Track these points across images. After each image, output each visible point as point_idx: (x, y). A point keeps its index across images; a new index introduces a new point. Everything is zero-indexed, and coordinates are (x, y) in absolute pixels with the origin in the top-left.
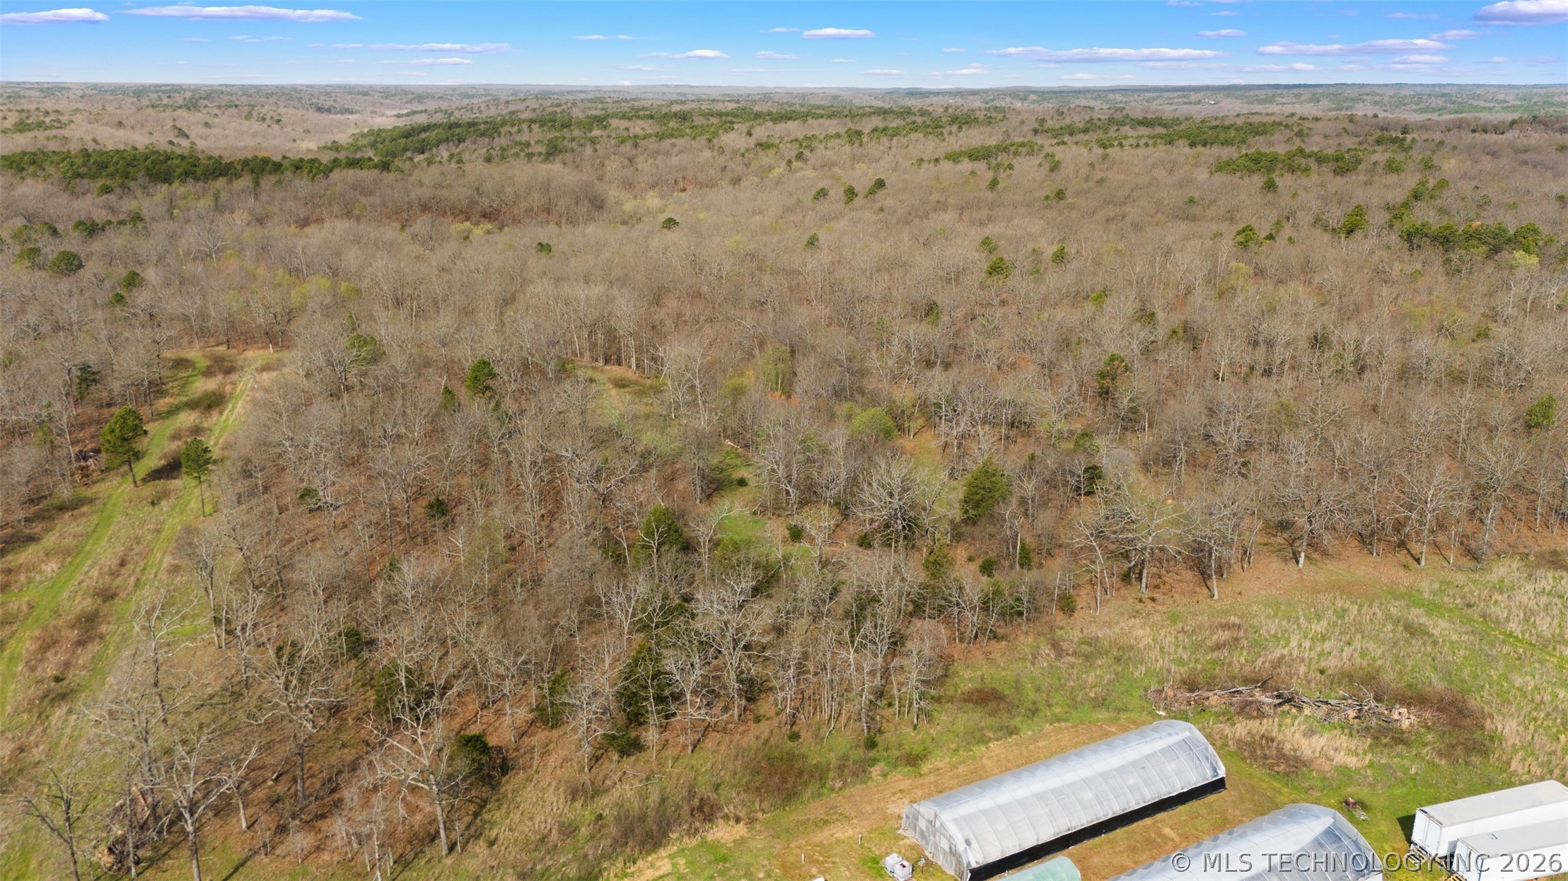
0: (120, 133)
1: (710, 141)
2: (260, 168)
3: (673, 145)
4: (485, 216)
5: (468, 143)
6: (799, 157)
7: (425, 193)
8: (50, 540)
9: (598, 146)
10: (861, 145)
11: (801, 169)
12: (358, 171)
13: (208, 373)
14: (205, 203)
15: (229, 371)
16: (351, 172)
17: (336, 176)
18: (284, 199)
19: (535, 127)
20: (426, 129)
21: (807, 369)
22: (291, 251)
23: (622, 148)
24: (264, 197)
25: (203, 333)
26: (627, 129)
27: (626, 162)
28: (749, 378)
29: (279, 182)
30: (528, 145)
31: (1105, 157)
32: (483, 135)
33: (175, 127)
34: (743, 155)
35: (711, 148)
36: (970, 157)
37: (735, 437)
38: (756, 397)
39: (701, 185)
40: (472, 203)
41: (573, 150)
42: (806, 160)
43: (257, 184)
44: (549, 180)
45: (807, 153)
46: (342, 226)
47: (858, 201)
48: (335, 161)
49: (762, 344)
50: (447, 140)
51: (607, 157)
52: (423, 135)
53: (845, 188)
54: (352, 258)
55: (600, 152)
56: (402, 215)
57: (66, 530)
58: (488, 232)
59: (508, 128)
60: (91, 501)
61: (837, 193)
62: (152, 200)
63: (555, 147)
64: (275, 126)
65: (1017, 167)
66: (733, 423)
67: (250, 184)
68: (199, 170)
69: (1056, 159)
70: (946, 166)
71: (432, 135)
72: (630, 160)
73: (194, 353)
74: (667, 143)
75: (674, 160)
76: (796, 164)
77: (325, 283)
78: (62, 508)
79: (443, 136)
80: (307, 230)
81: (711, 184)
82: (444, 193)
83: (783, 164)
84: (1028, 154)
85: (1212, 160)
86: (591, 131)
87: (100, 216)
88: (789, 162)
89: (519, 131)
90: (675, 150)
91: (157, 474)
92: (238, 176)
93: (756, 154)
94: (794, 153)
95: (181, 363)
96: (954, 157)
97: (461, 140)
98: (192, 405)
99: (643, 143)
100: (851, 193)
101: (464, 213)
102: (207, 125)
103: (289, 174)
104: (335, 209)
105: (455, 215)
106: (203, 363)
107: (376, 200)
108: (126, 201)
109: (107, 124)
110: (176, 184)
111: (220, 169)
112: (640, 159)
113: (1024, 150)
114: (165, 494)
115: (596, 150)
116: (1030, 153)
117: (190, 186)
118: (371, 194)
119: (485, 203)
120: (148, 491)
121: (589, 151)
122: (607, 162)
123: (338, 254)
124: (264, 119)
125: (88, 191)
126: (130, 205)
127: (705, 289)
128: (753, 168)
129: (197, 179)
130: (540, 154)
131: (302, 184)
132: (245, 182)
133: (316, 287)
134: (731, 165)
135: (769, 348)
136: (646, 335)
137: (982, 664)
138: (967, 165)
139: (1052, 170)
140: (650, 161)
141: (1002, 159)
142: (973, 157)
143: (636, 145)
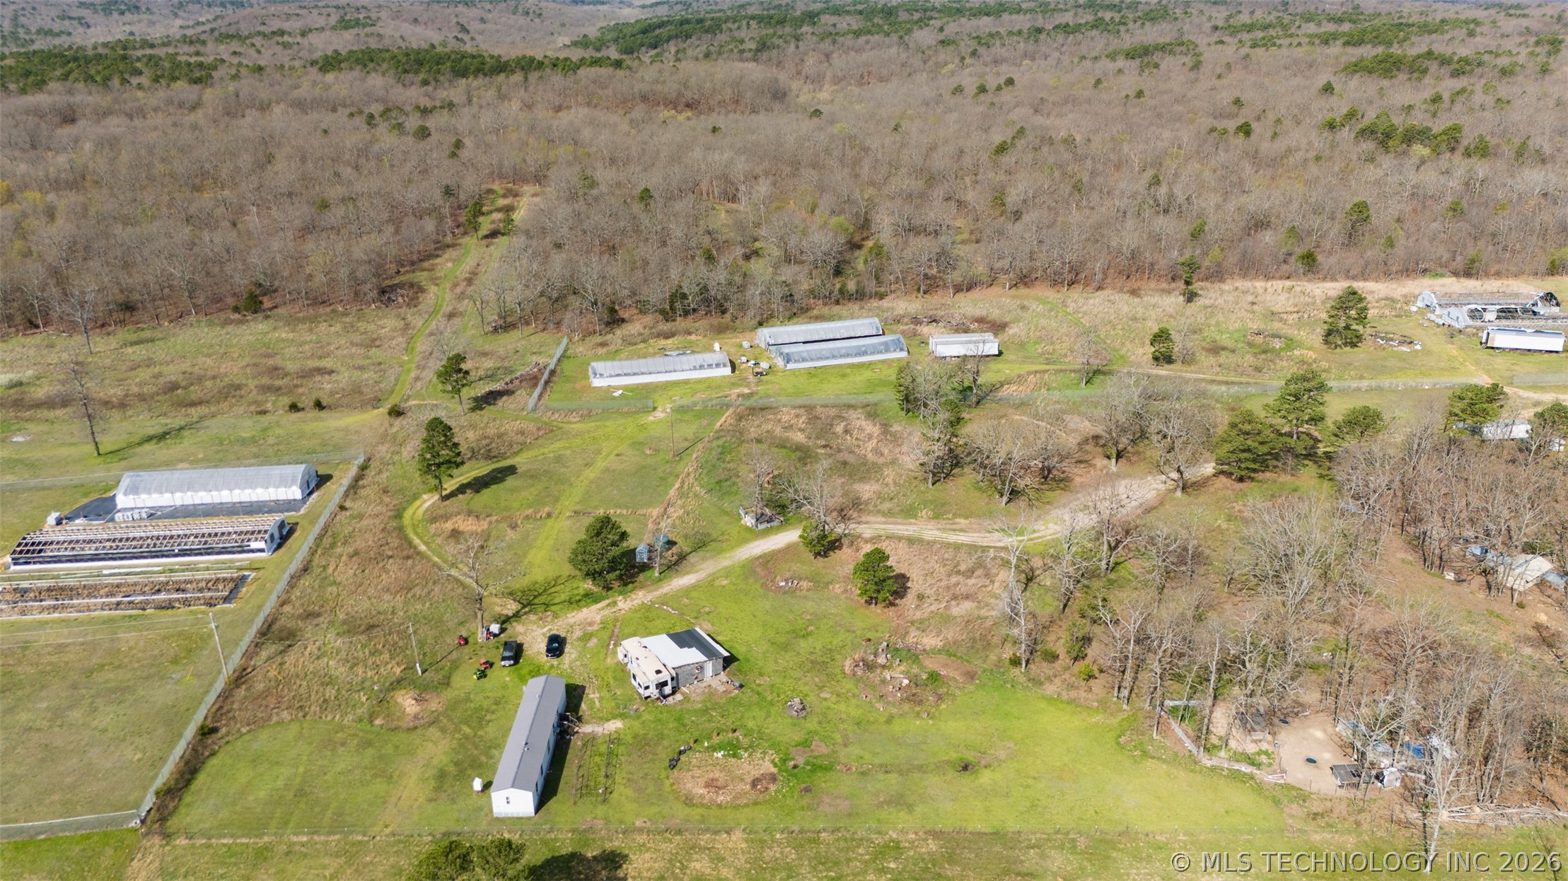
0: (419, 29)
1: (902, 37)
2: (528, 65)
3: (867, 42)
4: (688, 105)
5: (694, 38)
6: (974, 54)
7: (645, 87)
8: (447, 256)
9: (801, 43)
11: (972, 65)
12: (598, 68)
13: (504, 196)
14: (491, 94)
15: (516, 195)
16: (593, 69)
17: (582, 72)
18: (545, 91)
19: (753, 24)
20: (662, 25)
21: (826, 199)
22: (549, 128)
24: (531, 89)
25: (501, 176)
26: (834, 25)
27: (823, 58)
29: (541, 77)
30: (742, 42)
32: (707, 31)
33: (458, 23)
34: (924, 52)
35: (900, 45)
40: (680, 95)
41: (779, 47)
42: (979, 57)
43: (526, 79)
44: (742, 78)
45: (982, 50)
46: (584, 111)
47: (985, 96)
48: (583, 59)
50: (676, 37)
51: (806, 54)
52: (657, 32)
53: (979, 86)
54: (587, 133)
55: (801, 49)
56: (624, 103)
57: (450, 253)
58: (688, 119)
59: (730, 25)
60: (460, 244)
61: (971, 89)
62: (456, 91)
63: (764, 44)
64: (537, 20)
65: (1163, 66)
67: (522, 79)
68: (487, 67)
70: (1101, 62)
71: (663, 32)
72: (826, 55)
73: (496, 187)
74: (863, 39)
75: (865, 56)
76: (968, 61)
77: (571, 148)
78: (448, 246)
79: (674, 33)
80: (560, 114)
82: (659, 87)
83: (957, 61)
84: (1181, 53)
86: (801, 27)
87: (425, 102)
88: (963, 59)
89: (739, 28)
90: (868, 47)
91: (486, 237)
92: (513, 72)
93: (936, 51)
94: (970, 50)
95: (490, 191)
96: (1113, 56)
97: (688, 36)
98: (499, 210)
99: (841, 39)
100: (982, 89)
101: (673, 104)
102: (483, 20)
103: (548, 71)
104: (580, 98)
105: (666, 106)
106: (501, 192)
107: (609, 92)
108: (439, 91)
109: (406, 20)
110: (471, 78)
111: (501, 67)
112: (835, 55)
113: (1179, 49)
114: (492, 244)
115: (797, 47)
116: (1184, 53)
117: (480, 81)
118: (606, 87)
119: (688, 95)
120: (484, 242)
121: (792, 49)
122: (806, 58)
123: (578, 131)
124: (528, 13)
125: (412, 84)
126: (443, 94)
128: (930, 63)
129: (485, 75)
130: (750, 50)
131: (557, 79)
132: (517, 77)
133: (564, 151)
137: (826, 310)
138: (1121, 63)
139: (1192, 69)
140: (844, 56)
141: (1156, 57)
142: (1130, 55)
143: (834, 42)
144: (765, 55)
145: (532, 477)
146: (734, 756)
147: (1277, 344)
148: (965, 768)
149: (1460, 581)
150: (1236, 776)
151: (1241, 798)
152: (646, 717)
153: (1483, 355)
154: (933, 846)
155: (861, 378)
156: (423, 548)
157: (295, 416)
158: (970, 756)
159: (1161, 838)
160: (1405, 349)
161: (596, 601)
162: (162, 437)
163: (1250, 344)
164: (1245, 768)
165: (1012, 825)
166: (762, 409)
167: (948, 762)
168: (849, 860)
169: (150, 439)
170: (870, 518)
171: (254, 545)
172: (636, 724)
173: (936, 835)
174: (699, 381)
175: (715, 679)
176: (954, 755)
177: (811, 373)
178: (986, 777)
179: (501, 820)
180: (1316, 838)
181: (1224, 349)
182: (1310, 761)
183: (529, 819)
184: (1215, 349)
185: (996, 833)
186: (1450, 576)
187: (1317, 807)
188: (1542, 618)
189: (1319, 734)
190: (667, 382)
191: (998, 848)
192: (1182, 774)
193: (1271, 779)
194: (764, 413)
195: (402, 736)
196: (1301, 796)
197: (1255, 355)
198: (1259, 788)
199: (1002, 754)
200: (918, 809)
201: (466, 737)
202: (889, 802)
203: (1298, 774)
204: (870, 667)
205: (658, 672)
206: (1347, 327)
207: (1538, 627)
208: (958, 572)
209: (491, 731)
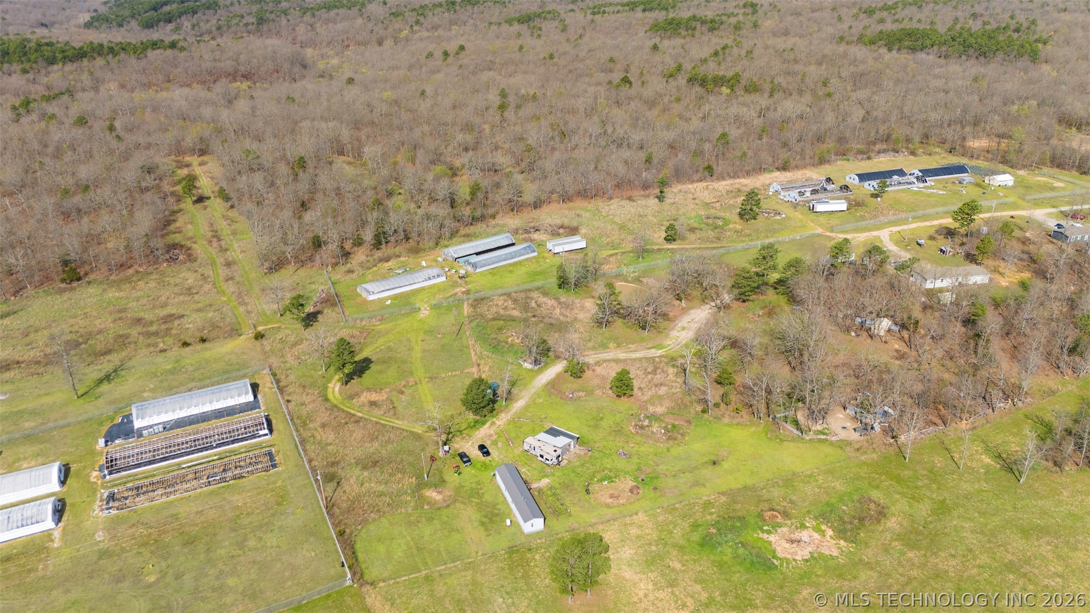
1: (360, 10)
2: (101, 50)
3: (337, 14)
4: (244, 76)
6: (417, 22)
7: (208, 65)
8: (181, 220)
9: (289, 17)
10: (455, 11)
11: (419, 31)
12: (161, 51)
13: (178, 167)
16: (157, 51)
17: (151, 54)
18: (129, 72)
21: (420, 153)
23: (305, 18)
24: (116, 71)
27: (309, 28)
28: (399, 158)
29: (119, 60)
30: (241, 16)
31: (593, 21)
32: (205, 7)
34: (382, 22)
35: (361, 15)
36: (519, 21)
37: (396, 179)
38: (402, 165)
39: (359, 44)
41: (273, 20)
42: (421, 24)
43: (107, 62)
45: (421, 19)
47: (450, 60)
48: (143, 43)
49: (403, 144)
50: (185, 13)
51: (296, 25)
52: (164, 8)
53: (442, 51)
55: (291, 21)
56: (195, 78)
57: (182, 218)
60: (180, 210)
61: (438, 54)
63: (261, 19)
65: (544, 29)
66: (394, 174)
67: (103, 62)
69: (566, 23)
70: (505, 27)
72: (311, 25)
74: (333, 13)
75: (340, 26)
76: (416, 28)
78: (176, 212)
79: (179, 9)
81: (365, 44)
83: (408, 28)
84: (552, 19)
85: (651, 21)
88: (412, 26)
90: (339, 18)
91: (196, 202)
92: (93, 57)
93: (391, 21)
94: (414, 20)
96: (510, 22)
97: (193, 12)
99: (317, 13)
100: (446, 54)
103: (120, 53)
104: (158, 76)
107: (181, 70)
108: (44, 78)
111: (80, 53)
112: (318, 25)
113: (549, 16)
114: (205, 207)
115: (288, 20)
116: (553, 19)
118: (177, 66)
120: (198, 207)
121: (284, 22)
122: (297, 28)
127: (376, 120)
128: (390, 30)
130: (253, 24)
131: (133, 62)
132: (99, 61)
134: (376, 29)
135: (406, 146)
136: (356, 143)
137: (467, 230)
138: (516, 27)
139: (562, 31)
140: (325, 27)
141: (537, 22)
142: (520, 21)
143: (313, 15)
144: (265, 28)
145: (384, 362)
146: (612, 482)
147: (720, 223)
148: (714, 463)
149: (858, 336)
150: (821, 441)
151: (828, 450)
152: (557, 474)
153: (812, 216)
154: (723, 499)
155: (522, 271)
156: (360, 414)
157: (188, 349)
158: (713, 458)
159: (808, 473)
160: (778, 217)
161: (484, 423)
162: (108, 378)
163: (707, 224)
164: (823, 437)
165: (749, 482)
166: (483, 300)
167: (706, 462)
168: (694, 513)
169: (100, 381)
170: (586, 353)
171: (261, 433)
172: (555, 478)
173: (723, 494)
174: (431, 287)
175: (575, 449)
176: (706, 459)
177: (492, 272)
178: (726, 465)
179: (530, 535)
180: (863, 458)
181: (696, 229)
182: (844, 428)
183: (542, 532)
184: (692, 230)
185: (745, 487)
186: (853, 334)
187: (857, 446)
188: (897, 346)
189: (841, 416)
190: (412, 290)
191: (750, 493)
192: (800, 445)
193: (834, 439)
194: (485, 302)
195: (445, 512)
196: (849, 443)
197: (712, 230)
198: (832, 444)
199: (725, 453)
200: (707, 485)
201: (478, 503)
202: (694, 485)
203: (843, 435)
204: (642, 427)
205: (555, 451)
206: (751, 210)
207: (897, 351)
208: (649, 373)
209: (487, 497)
